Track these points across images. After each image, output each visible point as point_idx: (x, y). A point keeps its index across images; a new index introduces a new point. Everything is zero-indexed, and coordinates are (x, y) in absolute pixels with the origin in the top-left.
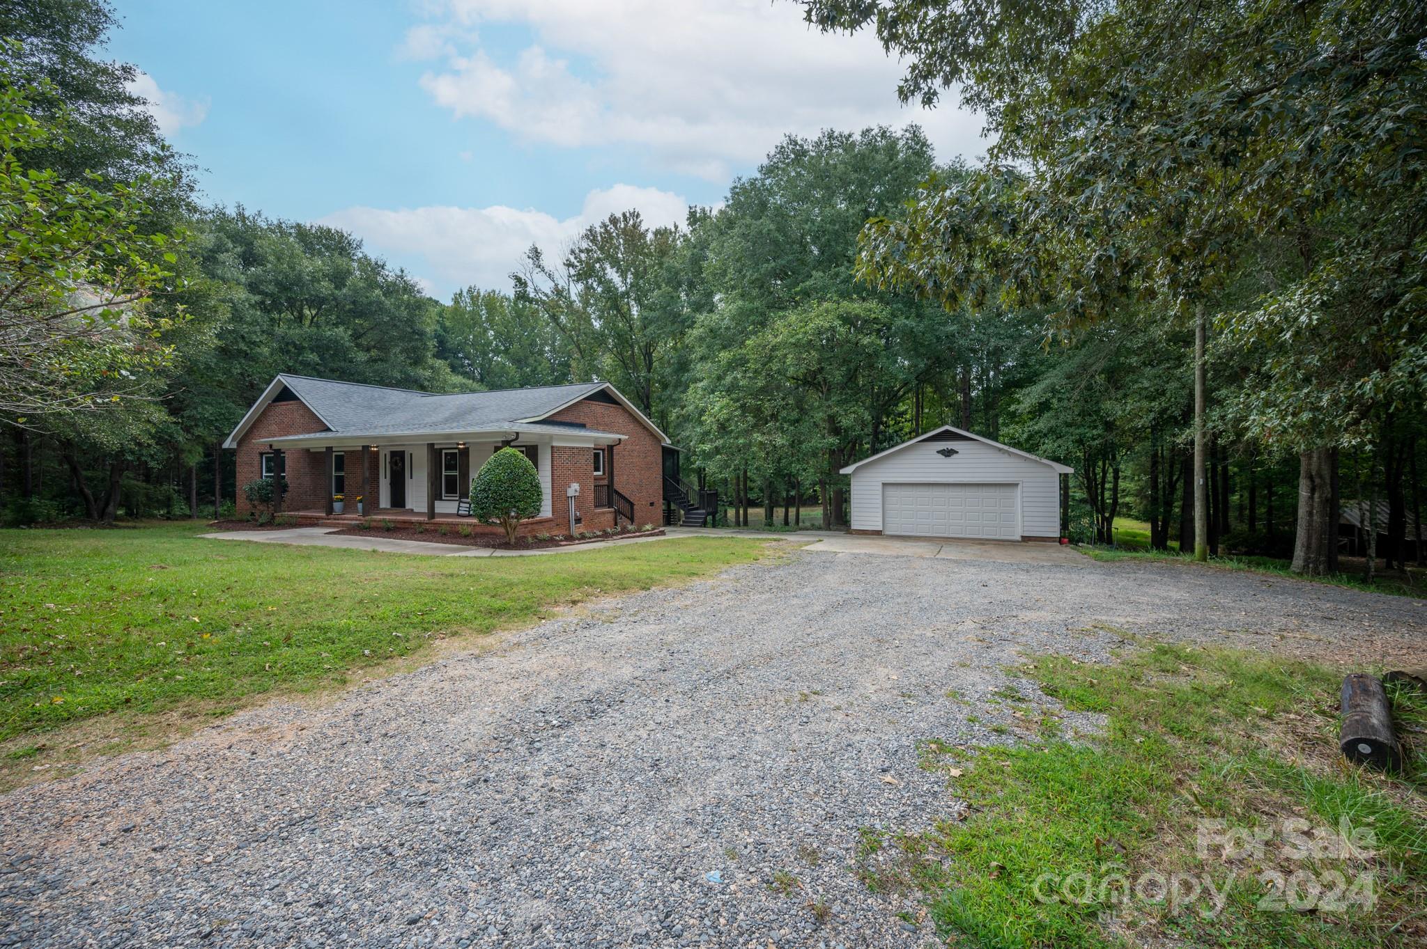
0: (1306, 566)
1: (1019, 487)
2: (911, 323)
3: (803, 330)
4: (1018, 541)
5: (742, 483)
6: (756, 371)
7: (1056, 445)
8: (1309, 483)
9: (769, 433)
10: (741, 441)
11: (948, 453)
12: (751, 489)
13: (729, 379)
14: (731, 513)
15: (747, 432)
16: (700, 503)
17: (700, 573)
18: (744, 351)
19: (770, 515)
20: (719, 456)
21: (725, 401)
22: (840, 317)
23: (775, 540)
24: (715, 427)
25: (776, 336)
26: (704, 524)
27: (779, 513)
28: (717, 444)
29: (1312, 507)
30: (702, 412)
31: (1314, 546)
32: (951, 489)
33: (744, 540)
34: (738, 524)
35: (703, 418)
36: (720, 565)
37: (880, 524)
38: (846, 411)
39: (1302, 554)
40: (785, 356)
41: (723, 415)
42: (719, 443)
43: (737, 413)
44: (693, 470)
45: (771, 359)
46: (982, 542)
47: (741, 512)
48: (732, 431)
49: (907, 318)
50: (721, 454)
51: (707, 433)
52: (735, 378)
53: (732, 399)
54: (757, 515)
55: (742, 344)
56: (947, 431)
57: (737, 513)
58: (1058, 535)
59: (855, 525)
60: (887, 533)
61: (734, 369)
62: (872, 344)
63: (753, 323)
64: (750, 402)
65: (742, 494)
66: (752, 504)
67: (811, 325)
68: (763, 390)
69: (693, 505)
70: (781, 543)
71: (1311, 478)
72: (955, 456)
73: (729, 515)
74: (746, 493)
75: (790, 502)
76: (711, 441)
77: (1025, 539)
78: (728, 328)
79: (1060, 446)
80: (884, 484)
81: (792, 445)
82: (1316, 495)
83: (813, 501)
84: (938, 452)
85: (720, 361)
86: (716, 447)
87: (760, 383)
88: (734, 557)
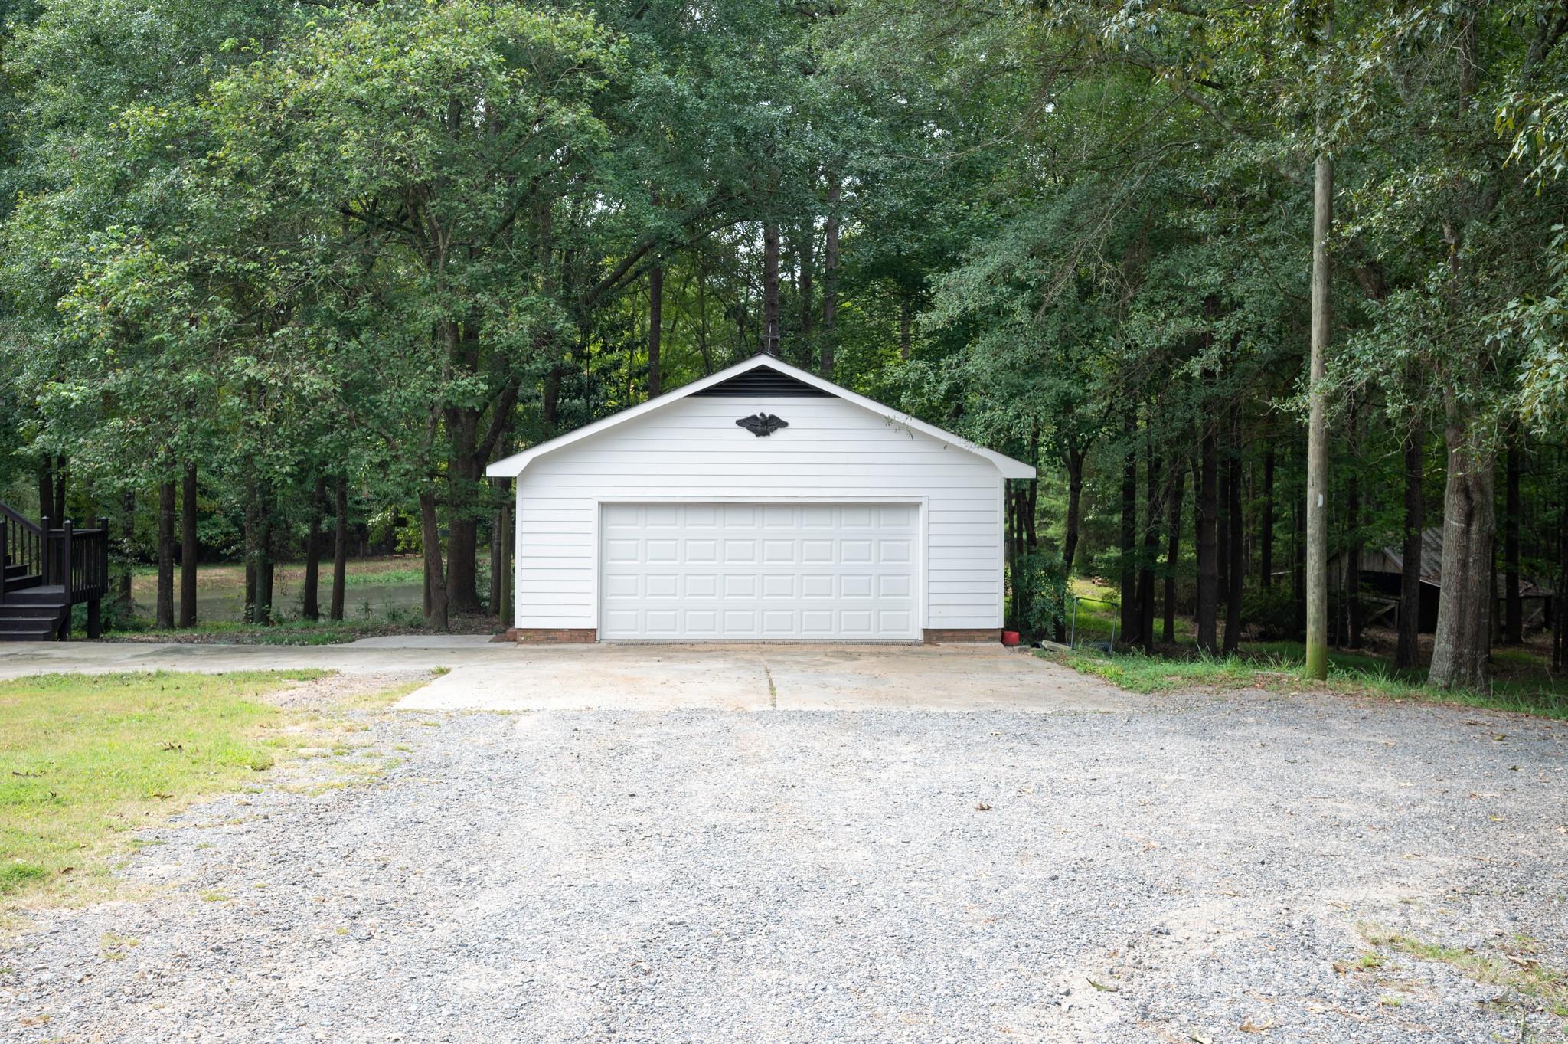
0: (1455, 673)
1: (921, 509)
2: (682, 86)
3: (392, 65)
4: (916, 643)
5: (179, 502)
6: (240, 175)
7: (1011, 412)
8: (1463, 503)
9: (281, 356)
10: (192, 377)
11: (763, 426)
12: (208, 516)
13: (152, 189)
14: (144, 583)
15: (212, 351)
16: (46, 569)
17: (51, 866)
18: (204, 113)
19: (260, 589)
20: (118, 422)
21: (139, 255)
22: (499, 46)
23: (303, 676)
24: (103, 330)
25: (307, 74)
26: (60, 631)
27: (291, 578)
28: (110, 382)
29: (1466, 549)
30: (61, 283)
31: (1468, 630)
32: (769, 517)
33: (199, 683)
34: (166, 620)
35: (64, 302)
36: (133, 811)
37: (593, 611)
38: (503, 303)
39: (1449, 648)
40: (337, 136)
41: (134, 296)
42: (118, 379)
43: (178, 293)
44: (24, 463)
45: (285, 141)
46: (846, 649)
47: (178, 576)
48: (158, 348)
49: (670, 73)
50: (123, 415)
51: (76, 350)
52: (174, 188)
53: (164, 250)
54: (218, 586)
55: (199, 89)
56: (763, 370)
57: (166, 584)
58: (998, 623)
59: (525, 617)
60: (610, 633)
61: (173, 159)
62: (582, 128)
63: (234, 29)
64: (221, 260)
65: (179, 530)
66: (213, 556)
67: (416, 54)
68: (263, 230)
69: (22, 570)
70: (324, 686)
71: (1465, 491)
72: (779, 434)
73: (135, 587)
74: (191, 527)
75: (316, 550)
76: (89, 372)
77: (933, 636)
78: (151, 38)
79: (1018, 416)
80: (604, 506)
81: (350, 391)
82: (1474, 528)
83: (386, 547)
84: (740, 423)
85: (122, 133)
86: (106, 394)
87: (256, 208)
88: (180, 761)
